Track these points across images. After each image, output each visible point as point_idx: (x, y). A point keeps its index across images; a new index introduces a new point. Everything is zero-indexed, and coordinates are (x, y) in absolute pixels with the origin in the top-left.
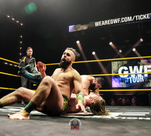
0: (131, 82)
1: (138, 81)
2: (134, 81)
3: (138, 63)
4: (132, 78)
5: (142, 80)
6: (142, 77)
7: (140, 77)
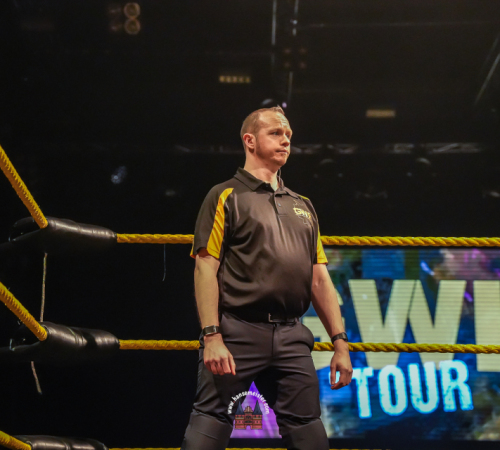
0: (365, 411)
1: (425, 399)
2: (394, 401)
3: (424, 266)
4: (376, 372)
5: (456, 393)
6: (454, 375)
7: (438, 374)
